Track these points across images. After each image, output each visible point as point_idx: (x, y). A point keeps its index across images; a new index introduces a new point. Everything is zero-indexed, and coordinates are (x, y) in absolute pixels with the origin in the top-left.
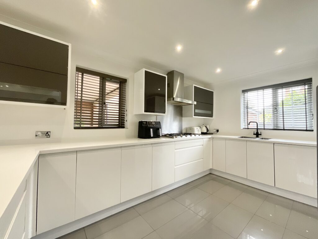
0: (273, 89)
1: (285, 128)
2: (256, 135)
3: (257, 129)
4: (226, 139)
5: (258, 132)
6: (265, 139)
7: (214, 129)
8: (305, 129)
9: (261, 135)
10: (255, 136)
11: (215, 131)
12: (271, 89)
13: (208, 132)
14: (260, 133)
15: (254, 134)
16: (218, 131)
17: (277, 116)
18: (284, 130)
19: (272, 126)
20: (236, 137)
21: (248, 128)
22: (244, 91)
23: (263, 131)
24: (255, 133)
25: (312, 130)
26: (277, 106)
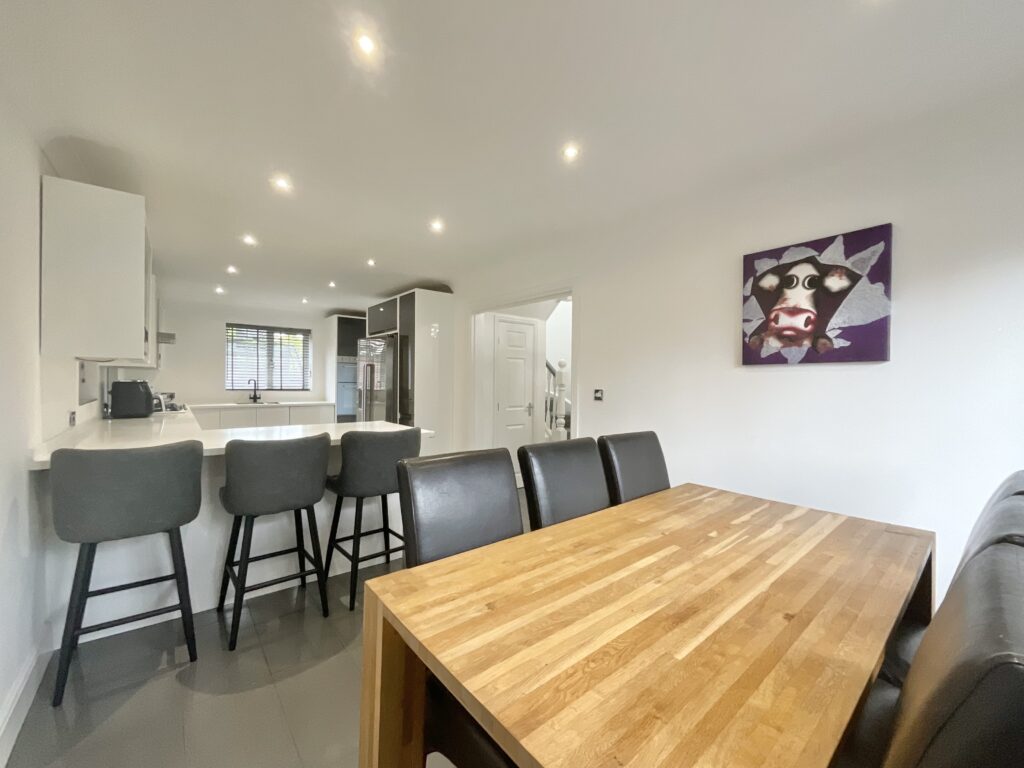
0: (267, 333)
1: (283, 388)
3: (256, 390)
4: (220, 409)
5: (257, 394)
8: (302, 388)
9: (259, 398)
10: (252, 400)
12: (264, 331)
14: (258, 396)
18: (281, 390)
19: (267, 385)
21: (233, 390)
22: (229, 326)
23: (261, 393)
24: (253, 396)
25: (307, 390)
26: (273, 357)
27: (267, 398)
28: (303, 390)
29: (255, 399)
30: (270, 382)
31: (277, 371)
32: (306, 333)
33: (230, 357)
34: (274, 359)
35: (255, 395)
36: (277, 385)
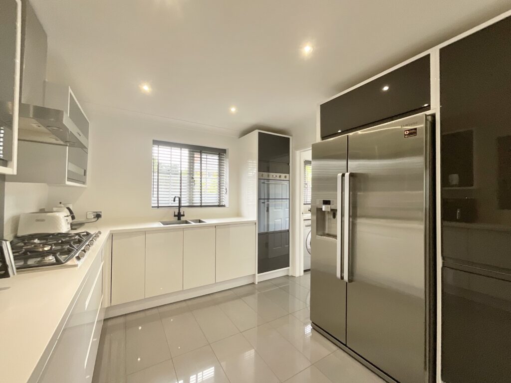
0: (189, 151)
1: (203, 204)
2: (177, 218)
3: (180, 207)
4: (145, 232)
5: (181, 211)
8: (218, 204)
9: (183, 215)
11: (91, 217)
12: (187, 150)
14: (182, 214)
15: (175, 216)
16: (99, 216)
18: (201, 206)
21: (158, 207)
23: (186, 209)
24: (176, 214)
25: (224, 206)
26: (193, 174)
27: (189, 214)
28: (219, 206)
29: (179, 216)
30: (191, 198)
31: (197, 188)
32: (221, 153)
33: (156, 174)
34: (195, 176)
35: (179, 213)
36: (197, 201)
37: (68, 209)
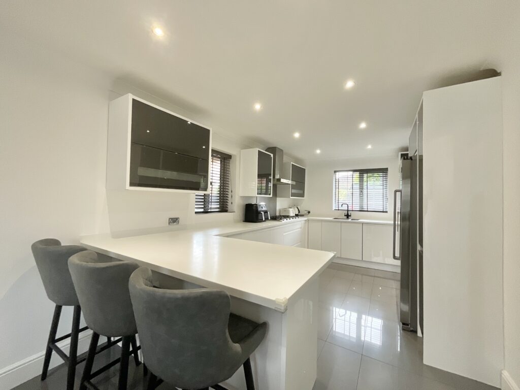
0: (359, 174)
1: (369, 210)
3: (348, 210)
4: (322, 221)
6: (354, 220)
7: (306, 211)
8: (382, 210)
9: (350, 216)
10: (346, 217)
11: (306, 212)
13: (299, 214)
14: (350, 214)
15: (345, 215)
16: (309, 212)
17: (362, 199)
18: (368, 211)
19: (359, 208)
20: (331, 219)
21: (339, 210)
22: (335, 172)
23: (352, 213)
24: (346, 214)
25: (387, 212)
26: (362, 189)
27: (354, 215)
28: (383, 212)
29: (348, 216)
32: (384, 171)
35: (348, 214)
36: (365, 208)
37: (297, 208)
